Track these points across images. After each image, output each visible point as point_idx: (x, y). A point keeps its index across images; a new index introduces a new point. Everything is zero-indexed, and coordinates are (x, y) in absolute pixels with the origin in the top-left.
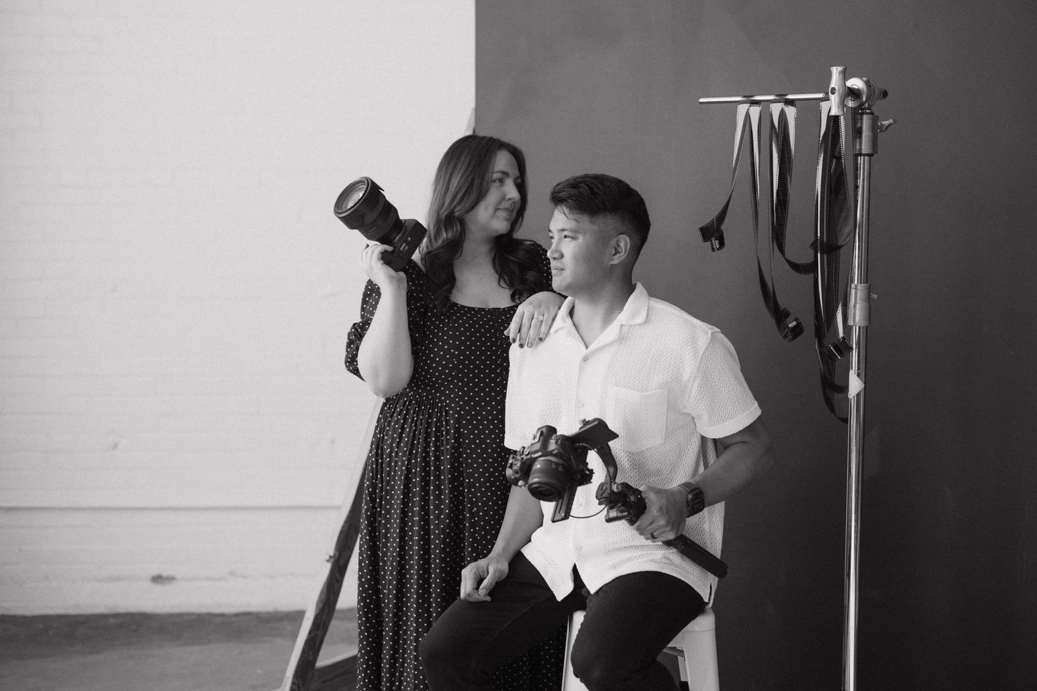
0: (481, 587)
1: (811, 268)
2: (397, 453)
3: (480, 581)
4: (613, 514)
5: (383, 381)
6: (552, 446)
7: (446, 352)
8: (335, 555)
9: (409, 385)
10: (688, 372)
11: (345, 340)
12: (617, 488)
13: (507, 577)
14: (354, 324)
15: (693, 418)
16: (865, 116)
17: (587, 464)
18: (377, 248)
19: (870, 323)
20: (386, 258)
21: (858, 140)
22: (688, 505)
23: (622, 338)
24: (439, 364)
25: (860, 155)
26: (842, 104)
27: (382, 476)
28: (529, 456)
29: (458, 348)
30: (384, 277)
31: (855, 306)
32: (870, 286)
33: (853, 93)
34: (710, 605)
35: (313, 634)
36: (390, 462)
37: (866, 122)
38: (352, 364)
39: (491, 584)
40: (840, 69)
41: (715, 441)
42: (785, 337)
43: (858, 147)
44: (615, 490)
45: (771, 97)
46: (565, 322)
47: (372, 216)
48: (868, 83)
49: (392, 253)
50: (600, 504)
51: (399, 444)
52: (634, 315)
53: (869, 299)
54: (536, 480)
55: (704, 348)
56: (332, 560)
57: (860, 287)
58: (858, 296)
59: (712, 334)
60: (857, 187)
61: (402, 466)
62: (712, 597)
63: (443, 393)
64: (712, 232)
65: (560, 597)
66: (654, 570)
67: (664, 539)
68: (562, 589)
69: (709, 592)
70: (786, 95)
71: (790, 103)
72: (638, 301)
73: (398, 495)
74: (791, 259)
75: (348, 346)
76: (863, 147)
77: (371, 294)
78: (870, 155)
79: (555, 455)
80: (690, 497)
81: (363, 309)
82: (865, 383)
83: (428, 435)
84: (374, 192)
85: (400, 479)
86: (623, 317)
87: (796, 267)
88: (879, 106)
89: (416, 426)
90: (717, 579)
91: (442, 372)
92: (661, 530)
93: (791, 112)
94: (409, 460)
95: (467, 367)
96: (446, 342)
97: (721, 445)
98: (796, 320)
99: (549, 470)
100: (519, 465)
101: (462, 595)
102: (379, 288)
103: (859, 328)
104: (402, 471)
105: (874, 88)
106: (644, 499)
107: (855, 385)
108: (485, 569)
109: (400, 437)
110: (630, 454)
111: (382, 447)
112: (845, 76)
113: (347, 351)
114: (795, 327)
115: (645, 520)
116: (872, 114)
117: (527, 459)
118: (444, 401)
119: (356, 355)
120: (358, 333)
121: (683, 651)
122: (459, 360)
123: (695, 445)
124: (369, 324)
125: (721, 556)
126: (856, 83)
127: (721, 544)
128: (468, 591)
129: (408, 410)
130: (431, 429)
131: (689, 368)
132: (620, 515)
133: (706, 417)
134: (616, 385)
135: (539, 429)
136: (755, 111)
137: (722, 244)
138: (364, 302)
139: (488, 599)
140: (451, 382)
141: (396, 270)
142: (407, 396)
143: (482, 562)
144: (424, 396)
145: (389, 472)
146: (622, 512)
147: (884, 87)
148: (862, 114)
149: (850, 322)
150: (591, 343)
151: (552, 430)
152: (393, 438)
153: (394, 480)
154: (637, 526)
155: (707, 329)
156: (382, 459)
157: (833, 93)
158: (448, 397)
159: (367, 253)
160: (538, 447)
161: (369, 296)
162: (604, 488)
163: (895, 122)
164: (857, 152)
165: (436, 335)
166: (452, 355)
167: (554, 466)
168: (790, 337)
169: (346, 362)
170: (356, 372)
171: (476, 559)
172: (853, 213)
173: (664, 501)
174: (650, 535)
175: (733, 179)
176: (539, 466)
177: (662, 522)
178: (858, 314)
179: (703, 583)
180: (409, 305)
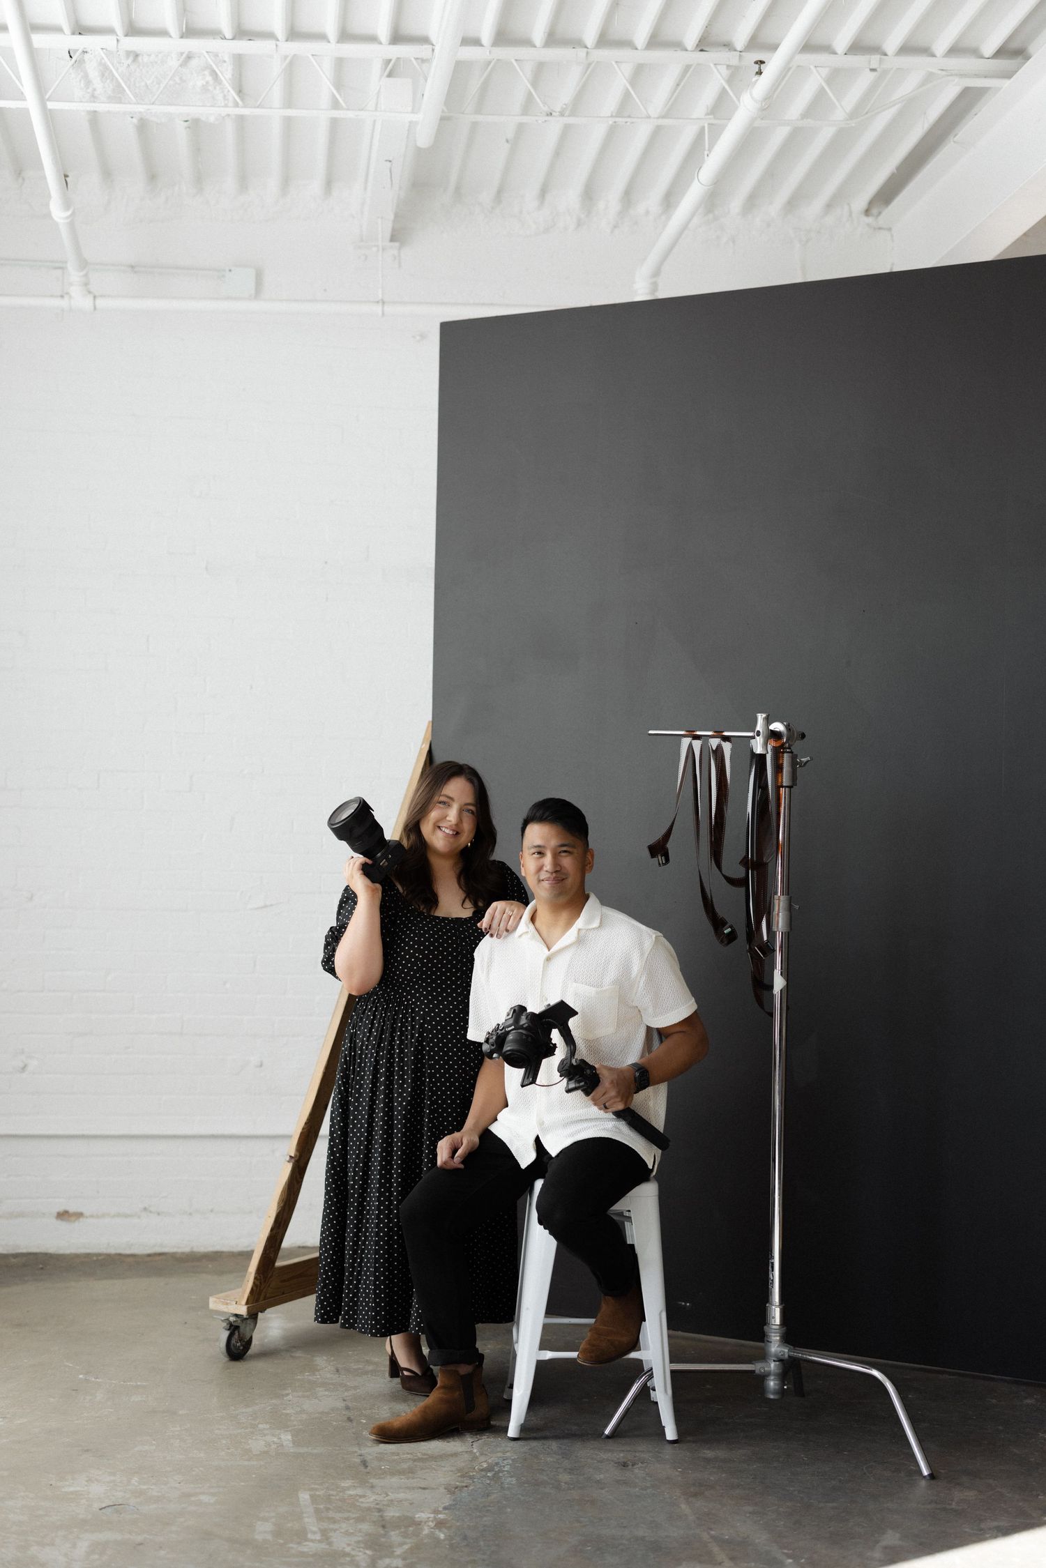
0: (456, 1156)
1: (743, 882)
2: (367, 1046)
3: (454, 1151)
4: (572, 1085)
5: (356, 981)
6: (523, 1021)
7: (412, 956)
8: (296, 1155)
9: (379, 984)
10: (636, 970)
11: (323, 942)
12: (576, 1061)
13: (478, 1148)
14: (331, 928)
15: (639, 1011)
16: (785, 754)
17: (551, 1039)
18: (360, 859)
19: (791, 929)
20: (366, 870)
21: (780, 775)
22: (635, 1082)
23: (580, 941)
24: (405, 966)
25: (782, 787)
26: (765, 744)
27: (354, 1068)
28: (503, 1031)
29: (421, 952)
30: (361, 886)
31: (778, 914)
32: (791, 897)
33: (775, 735)
34: (654, 1173)
35: (274, 1232)
36: (361, 1054)
37: (786, 760)
38: (329, 965)
39: (465, 1153)
40: (764, 715)
41: (658, 1030)
42: (722, 942)
43: (780, 780)
44: (575, 1064)
45: (710, 733)
46: (528, 928)
47: (358, 831)
48: (788, 727)
49: (372, 865)
50: (561, 1076)
51: (369, 1037)
52: (589, 921)
53: (790, 908)
54: (509, 1048)
55: (650, 949)
56: (293, 1160)
57: (782, 898)
58: (781, 905)
59: (656, 937)
60: (779, 814)
61: (371, 1058)
62: (656, 1166)
63: (409, 993)
64: (659, 849)
65: (524, 1165)
66: (607, 1136)
67: (614, 1109)
68: (526, 1157)
69: (653, 1160)
70: (722, 732)
71: (726, 739)
72: (592, 909)
73: (368, 1085)
74: (727, 875)
75: (326, 947)
76: (784, 780)
77: (348, 899)
78: (790, 787)
79: (525, 1029)
80: (637, 1074)
81: (339, 913)
82: (787, 981)
83: (394, 1030)
84: (364, 810)
85: (369, 1070)
86: (580, 923)
87: (731, 881)
88: (797, 746)
89: (384, 1021)
90: (660, 1151)
91: (407, 974)
92: (612, 1101)
93: (727, 747)
94: (377, 1053)
95: (430, 969)
96: (412, 947)
97: (663, 1034)
98: (731, 927)
99: (520, 1040)
100: (494, 1038)
101: (439, 1163)
102: (356, 896)
103: (782, 933)
104: (370, 1061)
105: (793, 731)
106: (598, 1075)
107: (779, 983)
108: (460, 1141)
109: (370, 1031)
110: (587, 1041)
111: (355, 1041)
112: (768, 721)
113: (324, 952)
114: (730, 933)
115: (599, 1091)
116: (792, 752)
117: (502, 1033)
118: (411, 1000)
119: (333, 956)
120: (334, 937)
121: (631, 1218)
122: (423, 963)
123: (641, 1036)
124: (346, 928)
125: (664, 1130)
126: (778, 726)
127: (664, 1122)
128: (444, 1160)
129: (376, 1007)
130: (397, 1025)
131: (636, 967)
132: (577, 1085)
133: (651, 1010)
134: (575, 981)
135: (511, 1008)
136: (697, 745)
137: (667, 860)
138: (340, 907)
139: (462, 1166)
140: (416, 983)
141: (373, 882)
142: (377, 995)
143: (456, 1135)
144: (392, 995)
145: (360, 1063)
146: (579, 1082)
147: (801, 729)
148: (783, 753)
149: (774, 929)
150: (552, 946)
151: (522, 1009)
152: (364, 1033)
153: (364, 1071)
154: (593, 1096)
155: (651, 934)
156: (355, 1052)
157: (758, 735)
158: (413, 996)
159: (350, 864)
160: (511, 1021)
161: (345, 902)
162: (565, 1062)
163: (812, 759)
164: (779, 784)
165: (403, 941)
166: (417, 958)
167: (524, 1037)
168: (726, 942)
169: (323, 961)
170: (332, 971)
171: (451, 1132)
172: (775, 836)
173: (615, 1076)
174: (603, 1106)
175: (677, 802)
176: (511, 1037)
177: (613, 1093)
178: (780, 921)
179: (648, 1154)
180: (382, 912)
